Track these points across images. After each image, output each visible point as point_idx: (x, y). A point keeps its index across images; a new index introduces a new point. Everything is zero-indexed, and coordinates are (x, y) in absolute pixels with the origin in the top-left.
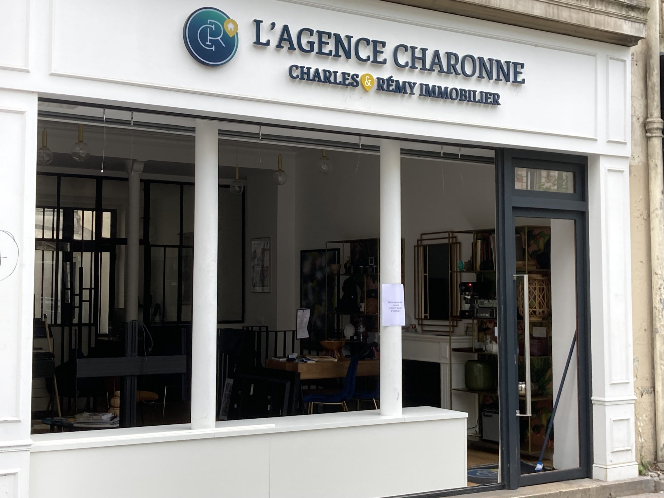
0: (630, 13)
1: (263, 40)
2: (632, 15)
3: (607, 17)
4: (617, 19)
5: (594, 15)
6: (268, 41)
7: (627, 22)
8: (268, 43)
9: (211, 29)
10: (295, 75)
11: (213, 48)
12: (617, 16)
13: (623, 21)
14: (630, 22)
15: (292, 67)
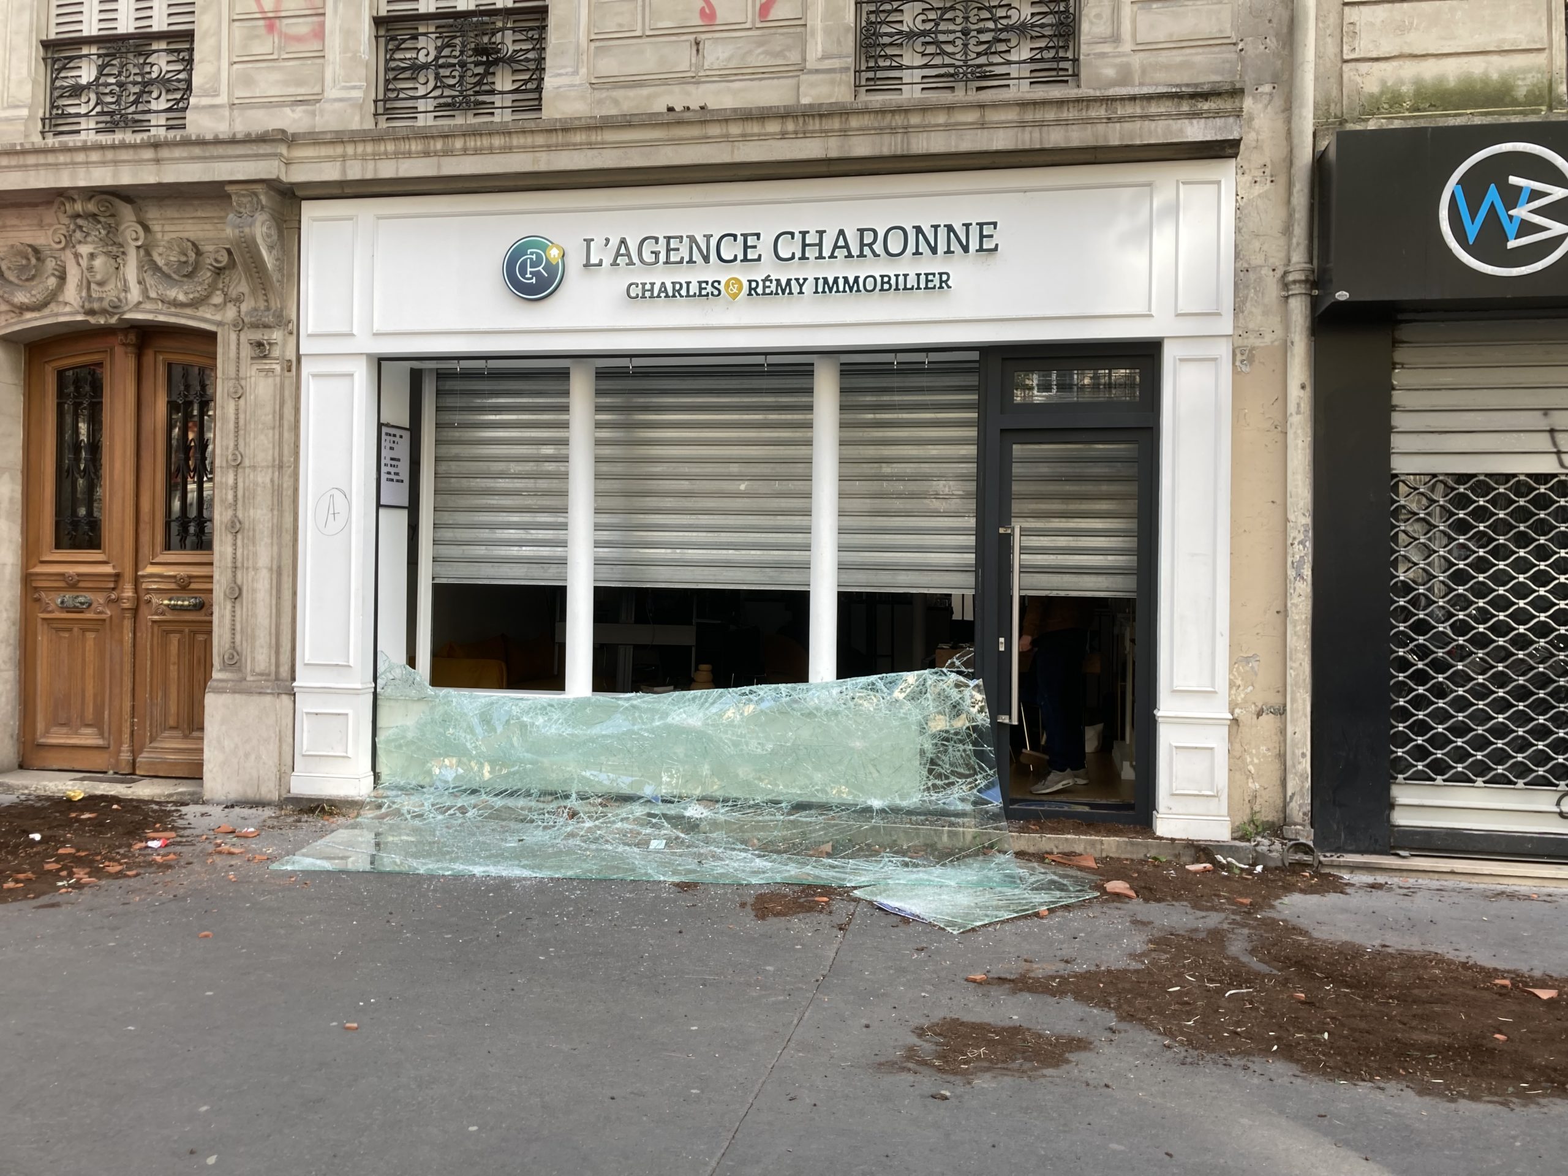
0: (1200, 105)
1: (594, 260)
2: (1205, 107)
3: (1147, 123)
4: (1171, 122)
5: (1118, 125)
6: (601, 261)
7: (1195, 121)
8: (600, 264)
9: (531, 259)
10: (633, 294)
11: (534, 281)
12: (1169, 116)
13: (1186, 121)
14: (1203, 120)
15: (631, 285)
